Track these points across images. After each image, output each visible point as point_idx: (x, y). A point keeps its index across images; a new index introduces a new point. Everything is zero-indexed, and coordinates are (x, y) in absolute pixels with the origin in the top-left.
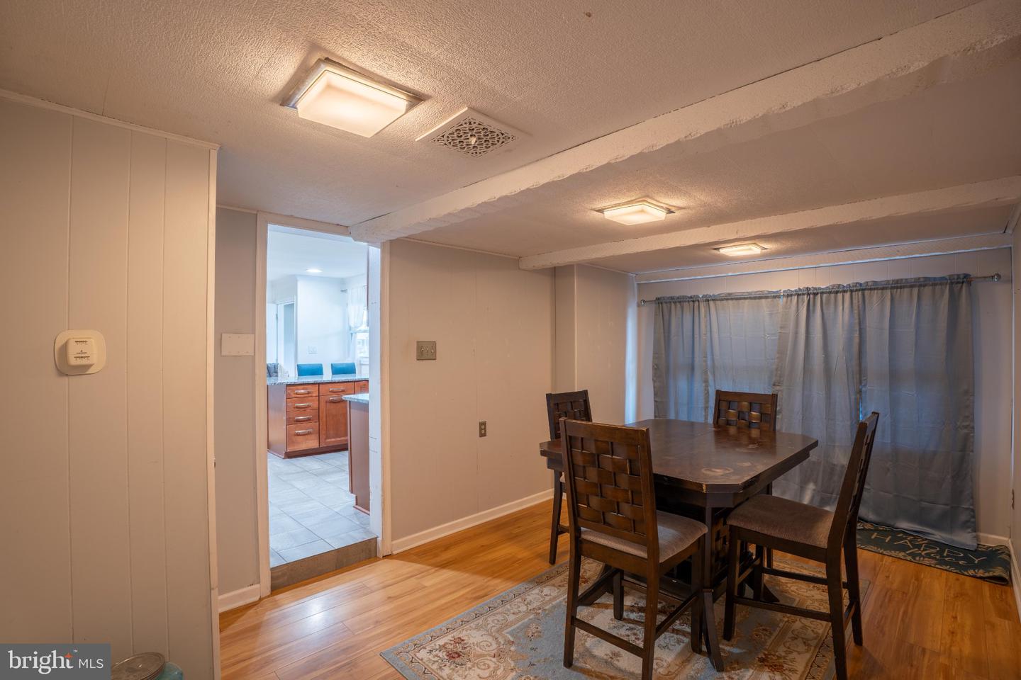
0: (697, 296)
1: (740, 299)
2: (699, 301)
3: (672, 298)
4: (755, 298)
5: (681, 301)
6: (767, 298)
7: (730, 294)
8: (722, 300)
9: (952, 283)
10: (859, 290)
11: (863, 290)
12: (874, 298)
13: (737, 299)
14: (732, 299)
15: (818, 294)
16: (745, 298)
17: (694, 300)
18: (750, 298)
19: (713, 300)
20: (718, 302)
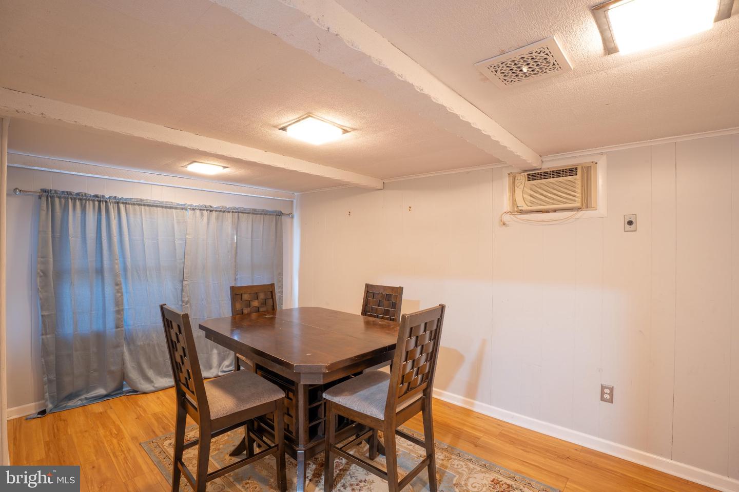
0: (103, 197)
1: (153, 206)
2: (106, 202)
3: (69, 193)
4: (166, 207)
5: (81, 199)
6: (176, 208)
7: (141, 200)
8: (134, 204)
9: (276, 215)
10: (236, 212)
11: (239, 212)
12: (243, 217)
13: (149, 206)
14: (144, 205)
15: (213, 211)
16: (157, 206)
17: (99, 200)
18: (162, 207)
19: (123, 203)
20: (130, 207)
